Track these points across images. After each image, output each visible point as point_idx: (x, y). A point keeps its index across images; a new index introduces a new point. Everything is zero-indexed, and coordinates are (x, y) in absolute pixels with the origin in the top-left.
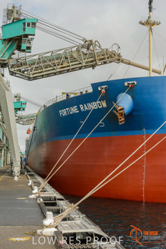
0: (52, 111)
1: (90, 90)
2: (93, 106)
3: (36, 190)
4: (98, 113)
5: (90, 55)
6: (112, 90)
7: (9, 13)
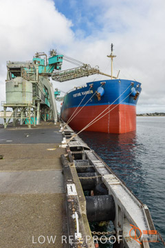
0: (70, 95)
1: (86, 86)
2: (87, 93)
3: (62, 128)
4: (89, 96)
5: (86, 71)
6: (96, 85)
7: (51, 53)
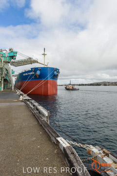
0: (21, 75)
1: (31, 70)
2: (31, 73)
3: (18, 92)
6: (35, 70)
7: (10, 50)
